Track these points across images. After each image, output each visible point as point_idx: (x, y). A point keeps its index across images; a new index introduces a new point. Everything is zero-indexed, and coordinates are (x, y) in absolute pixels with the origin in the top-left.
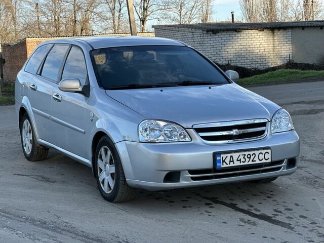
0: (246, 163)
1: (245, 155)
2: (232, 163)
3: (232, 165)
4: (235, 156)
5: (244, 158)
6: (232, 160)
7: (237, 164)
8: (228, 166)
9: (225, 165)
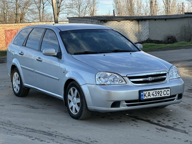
0: (157, 97)
1: (156, 92)
2: (149, 96)
3: (149, 97)
4: (151, 92)
5: (156, 93)
6: (149, 95)
7: (152, 97)
8: (147, 98)
9: (145, 98)
